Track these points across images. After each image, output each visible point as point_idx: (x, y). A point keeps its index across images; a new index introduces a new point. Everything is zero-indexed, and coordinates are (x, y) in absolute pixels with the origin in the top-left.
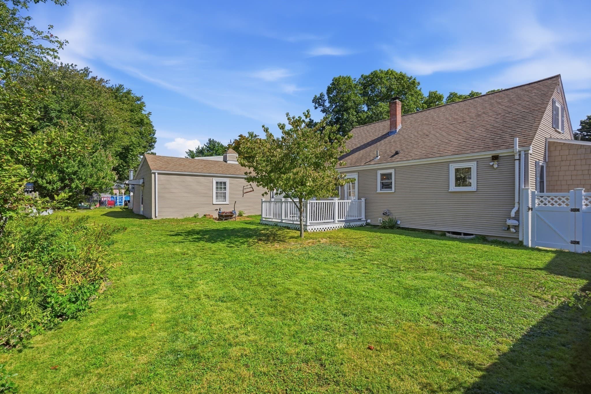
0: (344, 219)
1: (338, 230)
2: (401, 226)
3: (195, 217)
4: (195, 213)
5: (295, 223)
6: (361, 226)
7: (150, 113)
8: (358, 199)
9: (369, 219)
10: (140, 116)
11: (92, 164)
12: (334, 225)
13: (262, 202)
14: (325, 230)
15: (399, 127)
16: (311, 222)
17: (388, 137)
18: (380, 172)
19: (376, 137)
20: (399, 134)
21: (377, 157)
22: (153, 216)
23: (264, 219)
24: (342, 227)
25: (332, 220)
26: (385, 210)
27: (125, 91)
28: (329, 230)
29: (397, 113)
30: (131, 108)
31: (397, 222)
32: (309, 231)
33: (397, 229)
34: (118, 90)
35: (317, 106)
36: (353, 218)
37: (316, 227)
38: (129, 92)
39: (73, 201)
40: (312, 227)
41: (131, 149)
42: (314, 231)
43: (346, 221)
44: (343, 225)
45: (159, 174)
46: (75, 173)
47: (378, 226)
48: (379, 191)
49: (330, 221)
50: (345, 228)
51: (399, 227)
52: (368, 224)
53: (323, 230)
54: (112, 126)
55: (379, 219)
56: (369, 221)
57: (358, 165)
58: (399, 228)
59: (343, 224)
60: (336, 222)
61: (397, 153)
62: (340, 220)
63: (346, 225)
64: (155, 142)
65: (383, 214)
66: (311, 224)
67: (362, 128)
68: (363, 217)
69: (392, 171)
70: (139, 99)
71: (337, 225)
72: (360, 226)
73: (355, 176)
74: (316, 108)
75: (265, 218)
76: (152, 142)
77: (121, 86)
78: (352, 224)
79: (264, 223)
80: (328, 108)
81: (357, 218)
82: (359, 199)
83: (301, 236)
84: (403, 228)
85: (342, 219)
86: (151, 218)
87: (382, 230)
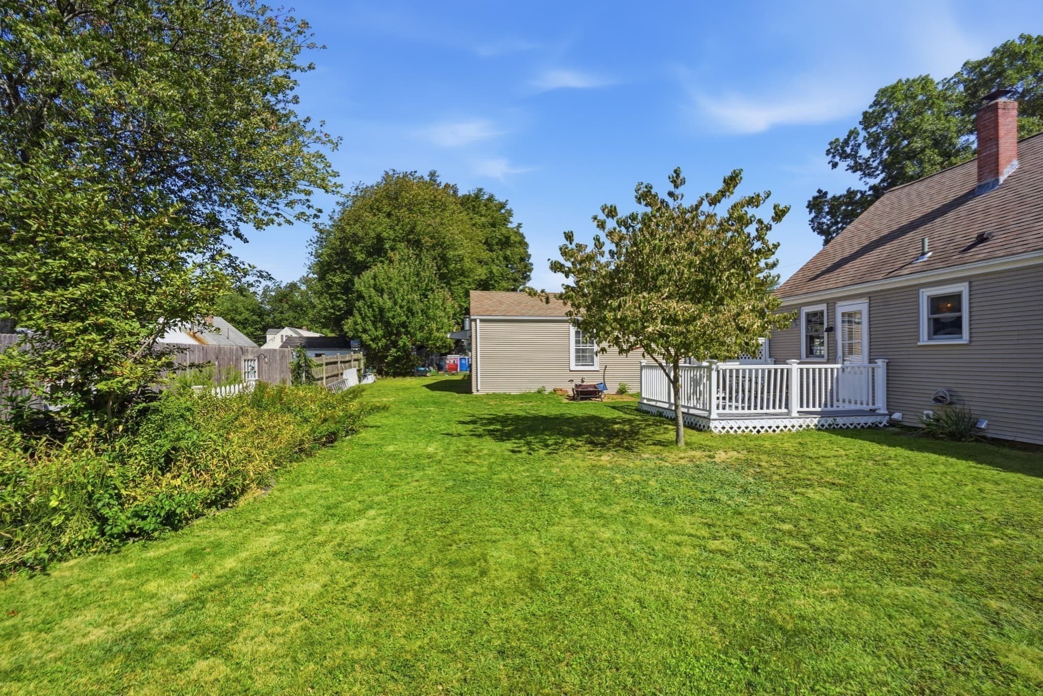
0: (817, 409)
1: (798, 431)
2: (989, 435)
3: (539, 392)
4: (539, 386)
5: (692, 411)
6: (874, 427)
7: (519, 225)
8: (870, 363)
9: (898, 411)
10: (504, 231)
11: (422, 311)
12: (788, 423)
13: (642, 368)
14: (758, 432)
15: (1008, 169)
16: (721, 411)
17: (971, 199)
18: (925, 294)
19: (937, 206)
20: (1002, 186)
21: (923, 254)
22: (474, 390)
23: (645, 401)
24: (812, 426)
25: (784, 410)
26: (942, 390)
27: (486, 197)
28: (770, 431)
29: (1002, 132)
30: (491, 221)
31: (976, 424)
32: (716, 431)
33: (976, 440)
34: (477, 197)
35: (837, 159)
36: (853, 407)
37: (735, 424)
38: (491, 199)
39: (403, 365)
40: (724, 423)
41: (492, 285)
42: (728, 432)
43: (822, 414)
44: (814, 421)
45: (482, 321)
46: (403, 325)
47: (916, 428)
48: (924, 339)
49: (777, 410)
50: (819, 430)
51: (984, 437)
52: (893, 423)
53: (755, 431)
54: (456, 253)
55: (925, 412)
56: (897, 416)
57: (871, 278)
58: (982, 439)
59: (816, 421)
60: (795, 414)
61: (982, 239)
62: (805, 409)
63: (823, 422)
64: (530, 270)
65: (936, 400)
66: (722, 417)
67: (907, 189)
68: (881, 405)
69: (963, 288)
70: (502, 206)
71: (797, 423)
72: (869, 427)
73: (862, 306)
74: (835, 165)
75: (649, 400)
76: (526, 272)
77: (480, 190)
78: (840, 421)
79: (645, 408)
80: (867, 160)
81: (865, 407)
82: (871, 361)
83: (677, 442)
84: (995, 441)
85: (811, 409)
86: (471, 392)
87: (923, 441)
